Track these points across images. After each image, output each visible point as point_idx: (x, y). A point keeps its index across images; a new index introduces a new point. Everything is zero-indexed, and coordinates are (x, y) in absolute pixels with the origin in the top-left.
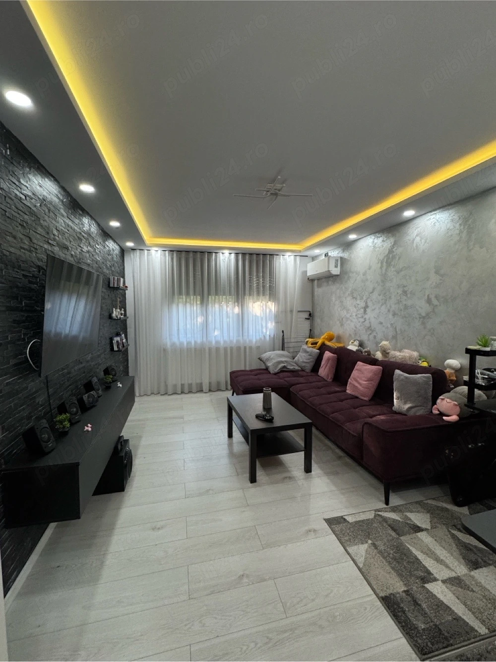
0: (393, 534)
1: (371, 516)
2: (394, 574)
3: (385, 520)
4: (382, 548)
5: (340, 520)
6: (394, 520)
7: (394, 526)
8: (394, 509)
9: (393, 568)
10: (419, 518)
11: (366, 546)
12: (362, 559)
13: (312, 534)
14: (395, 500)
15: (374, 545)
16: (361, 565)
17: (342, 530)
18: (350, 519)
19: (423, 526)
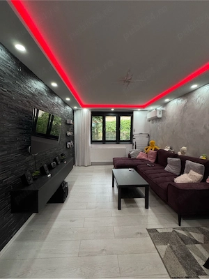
0: (182, 243)
1: (170, 231)
2: (180, 266)
3: (178, 234)
4: (175, 249)
5: (155, 230)
6: (183, 235)
7: (183, 239)
8: (183, 229)
9: (180, 262)
10: (197, 236)
11: (166, 246)
12: (164, 254)
13: (139, 235)
14: (185, 224)
15: (171, 247)
16: (163, 257)
17: (154, 236)
18: (160, 231)
19: (199, 241)
